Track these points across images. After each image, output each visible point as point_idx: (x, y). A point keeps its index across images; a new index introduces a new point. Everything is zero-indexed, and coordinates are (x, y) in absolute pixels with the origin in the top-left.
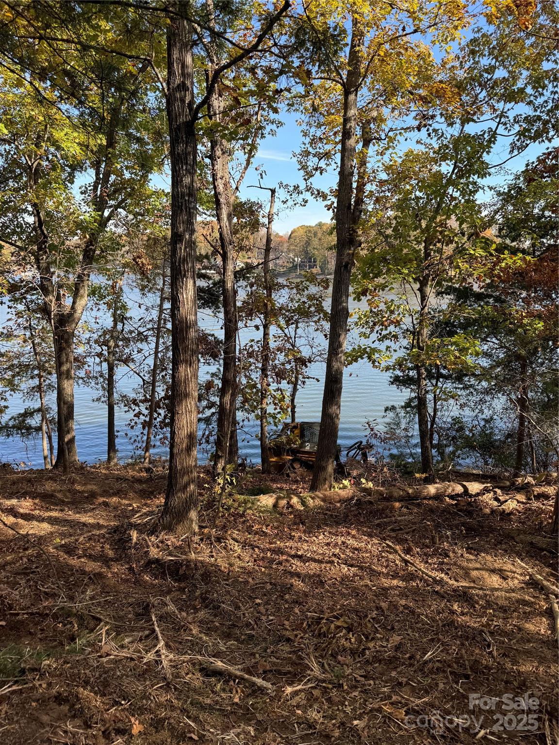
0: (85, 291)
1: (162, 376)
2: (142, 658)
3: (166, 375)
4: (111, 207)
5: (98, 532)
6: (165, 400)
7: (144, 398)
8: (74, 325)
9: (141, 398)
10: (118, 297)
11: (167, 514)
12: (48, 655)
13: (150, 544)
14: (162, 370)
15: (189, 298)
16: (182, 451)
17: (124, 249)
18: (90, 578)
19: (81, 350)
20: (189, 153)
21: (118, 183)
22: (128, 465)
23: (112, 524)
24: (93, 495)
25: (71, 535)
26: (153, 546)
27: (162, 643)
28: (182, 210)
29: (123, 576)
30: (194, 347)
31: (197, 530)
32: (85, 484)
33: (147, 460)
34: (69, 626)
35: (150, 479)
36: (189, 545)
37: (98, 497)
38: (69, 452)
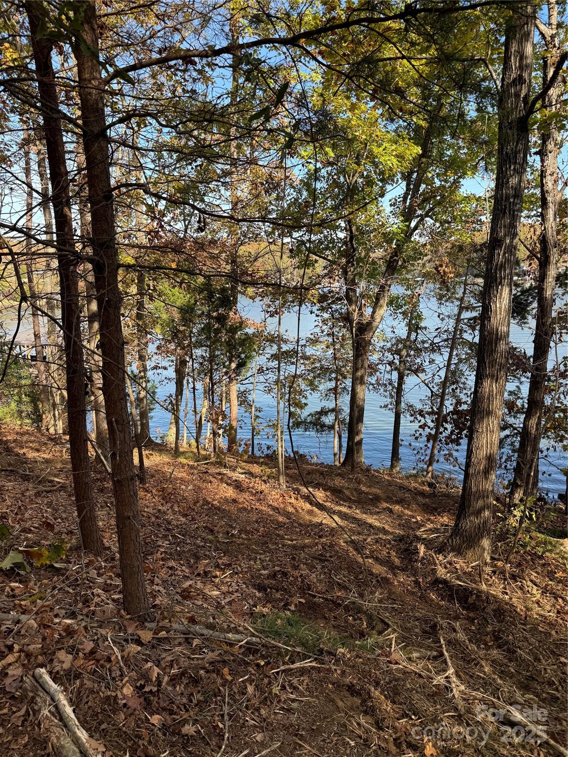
0: (384, 301)
1: (453, 389)
2: (432, 678)
3: (456, 388)
4: (418, 216)
5: (384, 537)
6: (453, 415)
7: (431, 410)
8: (371, 334)
9: (427, 410)
10: (415, 307)
11: (457, 536)
12: (343, 644)
13: (437, 562)
14: (453, 383)
15: (503, 307)
16: (479, 472)
17: (425, 258)
18: (378, 581)
19: (374, 358)
20: (519, 151)
21: (427, 192)
22: (411, 476)
23: (397, 531)
24: (376, 499)
25: (359, 534)
26: (441, 565)
27: (451, 671)
28: (505, 213)
29: (409, 587)
30: (503, 361)
31: (488, 560)
32: (370, 487)
33: (430, 475)
34: (358, 622)
35: (433, 495)
36: (480, 575)
37: (382, 502)
38: (358, 453)
